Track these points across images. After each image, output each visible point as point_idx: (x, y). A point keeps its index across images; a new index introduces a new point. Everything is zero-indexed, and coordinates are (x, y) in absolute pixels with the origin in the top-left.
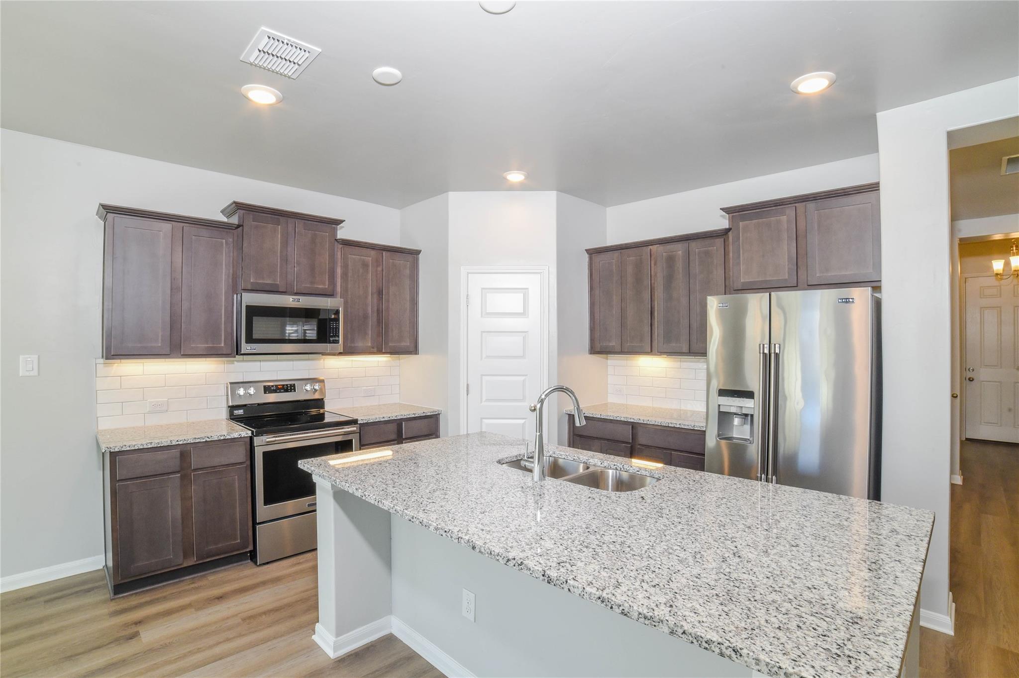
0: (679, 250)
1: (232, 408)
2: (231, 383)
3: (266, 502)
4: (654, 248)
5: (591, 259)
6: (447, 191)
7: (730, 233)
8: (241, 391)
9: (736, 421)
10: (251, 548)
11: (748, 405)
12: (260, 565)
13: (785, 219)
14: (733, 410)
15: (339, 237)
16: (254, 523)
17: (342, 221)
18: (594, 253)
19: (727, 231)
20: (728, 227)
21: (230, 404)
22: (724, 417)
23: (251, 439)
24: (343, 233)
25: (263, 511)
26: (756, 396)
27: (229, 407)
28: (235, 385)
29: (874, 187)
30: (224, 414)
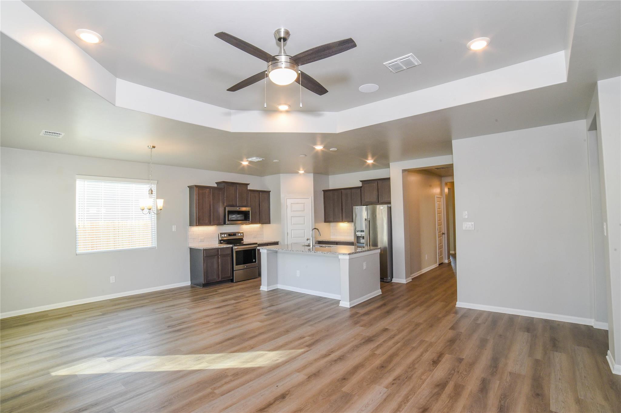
0: (349, 191)
1: (221, 240)
2: (220, 233)
3: (236, 265)
4: (342, 190)
5: (324, 193)
6: (280, 173)
7: (362, 188)
8: (223, 236)
9: (361, 238)
10: (232, 278)
11: (363, 234)
12: (235, 282)
13: (375, 184)
14: (360, 236)
15: (248, 189)
16: (233, 271)
17: (249, 184)
18: (325, 191)
19: (361, 187)
20: (361, 186)
21: (220, 239)
22: (358, 238)
23: (232, 247)
24: (249, 188)
25: (236, 267)
26: (365, 232)
27: (220, 240)
28: (222, 234)
29: (389, 179)
30: (217, 242)
